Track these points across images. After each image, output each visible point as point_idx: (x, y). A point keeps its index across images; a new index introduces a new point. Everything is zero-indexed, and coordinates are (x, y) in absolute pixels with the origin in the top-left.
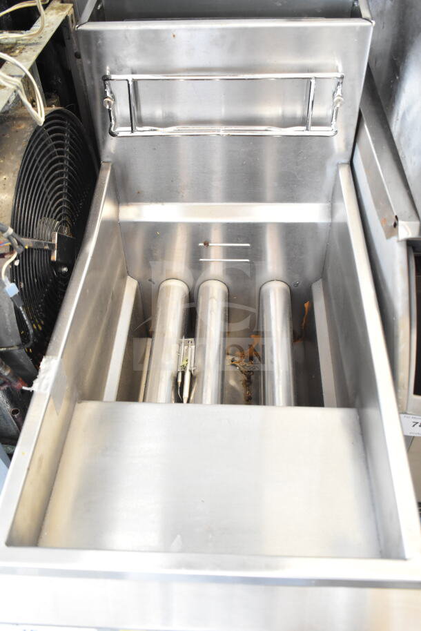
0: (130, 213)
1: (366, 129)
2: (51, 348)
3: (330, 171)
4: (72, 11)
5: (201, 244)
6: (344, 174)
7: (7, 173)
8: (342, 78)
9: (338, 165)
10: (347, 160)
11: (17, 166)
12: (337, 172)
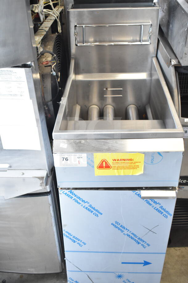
0: (80, 77)
1: (161, 43)
2: (64, 95)
3: (150, 60)
4: (64, 9)
5: (105, 89)
6: (154, 60)
7: (50, 46)
8: (151, 25)
9: (152, 57)
10: (155, 55)
11: (53, 44)
12: (152, 60)
